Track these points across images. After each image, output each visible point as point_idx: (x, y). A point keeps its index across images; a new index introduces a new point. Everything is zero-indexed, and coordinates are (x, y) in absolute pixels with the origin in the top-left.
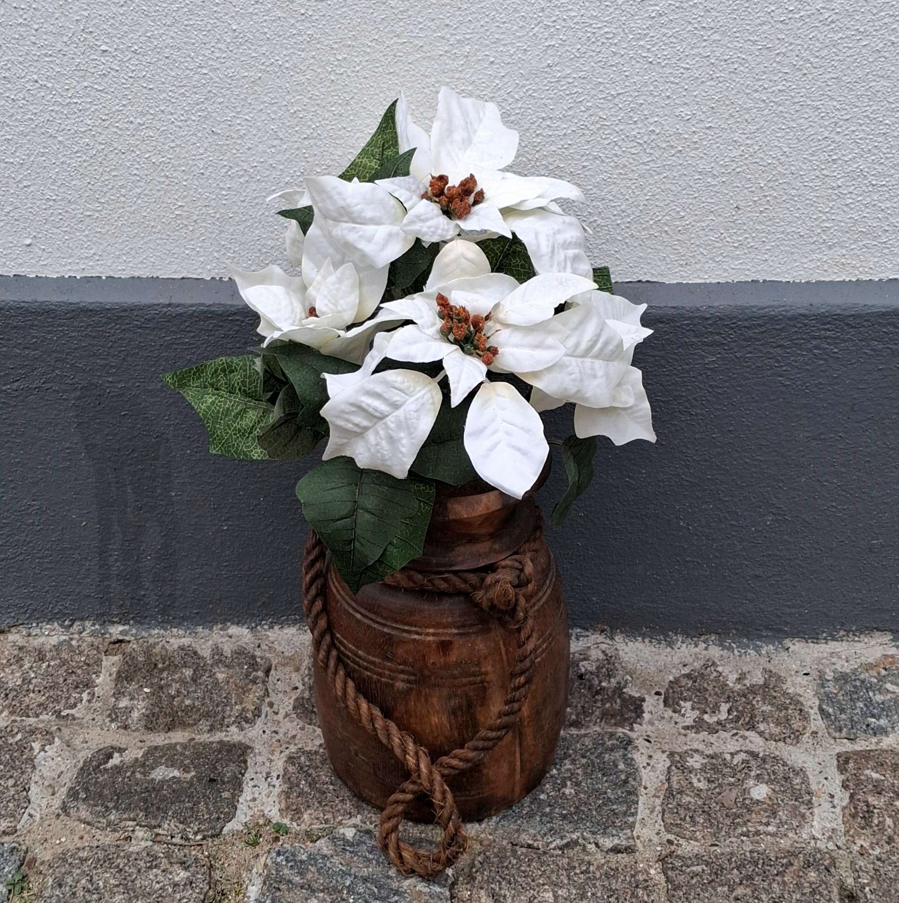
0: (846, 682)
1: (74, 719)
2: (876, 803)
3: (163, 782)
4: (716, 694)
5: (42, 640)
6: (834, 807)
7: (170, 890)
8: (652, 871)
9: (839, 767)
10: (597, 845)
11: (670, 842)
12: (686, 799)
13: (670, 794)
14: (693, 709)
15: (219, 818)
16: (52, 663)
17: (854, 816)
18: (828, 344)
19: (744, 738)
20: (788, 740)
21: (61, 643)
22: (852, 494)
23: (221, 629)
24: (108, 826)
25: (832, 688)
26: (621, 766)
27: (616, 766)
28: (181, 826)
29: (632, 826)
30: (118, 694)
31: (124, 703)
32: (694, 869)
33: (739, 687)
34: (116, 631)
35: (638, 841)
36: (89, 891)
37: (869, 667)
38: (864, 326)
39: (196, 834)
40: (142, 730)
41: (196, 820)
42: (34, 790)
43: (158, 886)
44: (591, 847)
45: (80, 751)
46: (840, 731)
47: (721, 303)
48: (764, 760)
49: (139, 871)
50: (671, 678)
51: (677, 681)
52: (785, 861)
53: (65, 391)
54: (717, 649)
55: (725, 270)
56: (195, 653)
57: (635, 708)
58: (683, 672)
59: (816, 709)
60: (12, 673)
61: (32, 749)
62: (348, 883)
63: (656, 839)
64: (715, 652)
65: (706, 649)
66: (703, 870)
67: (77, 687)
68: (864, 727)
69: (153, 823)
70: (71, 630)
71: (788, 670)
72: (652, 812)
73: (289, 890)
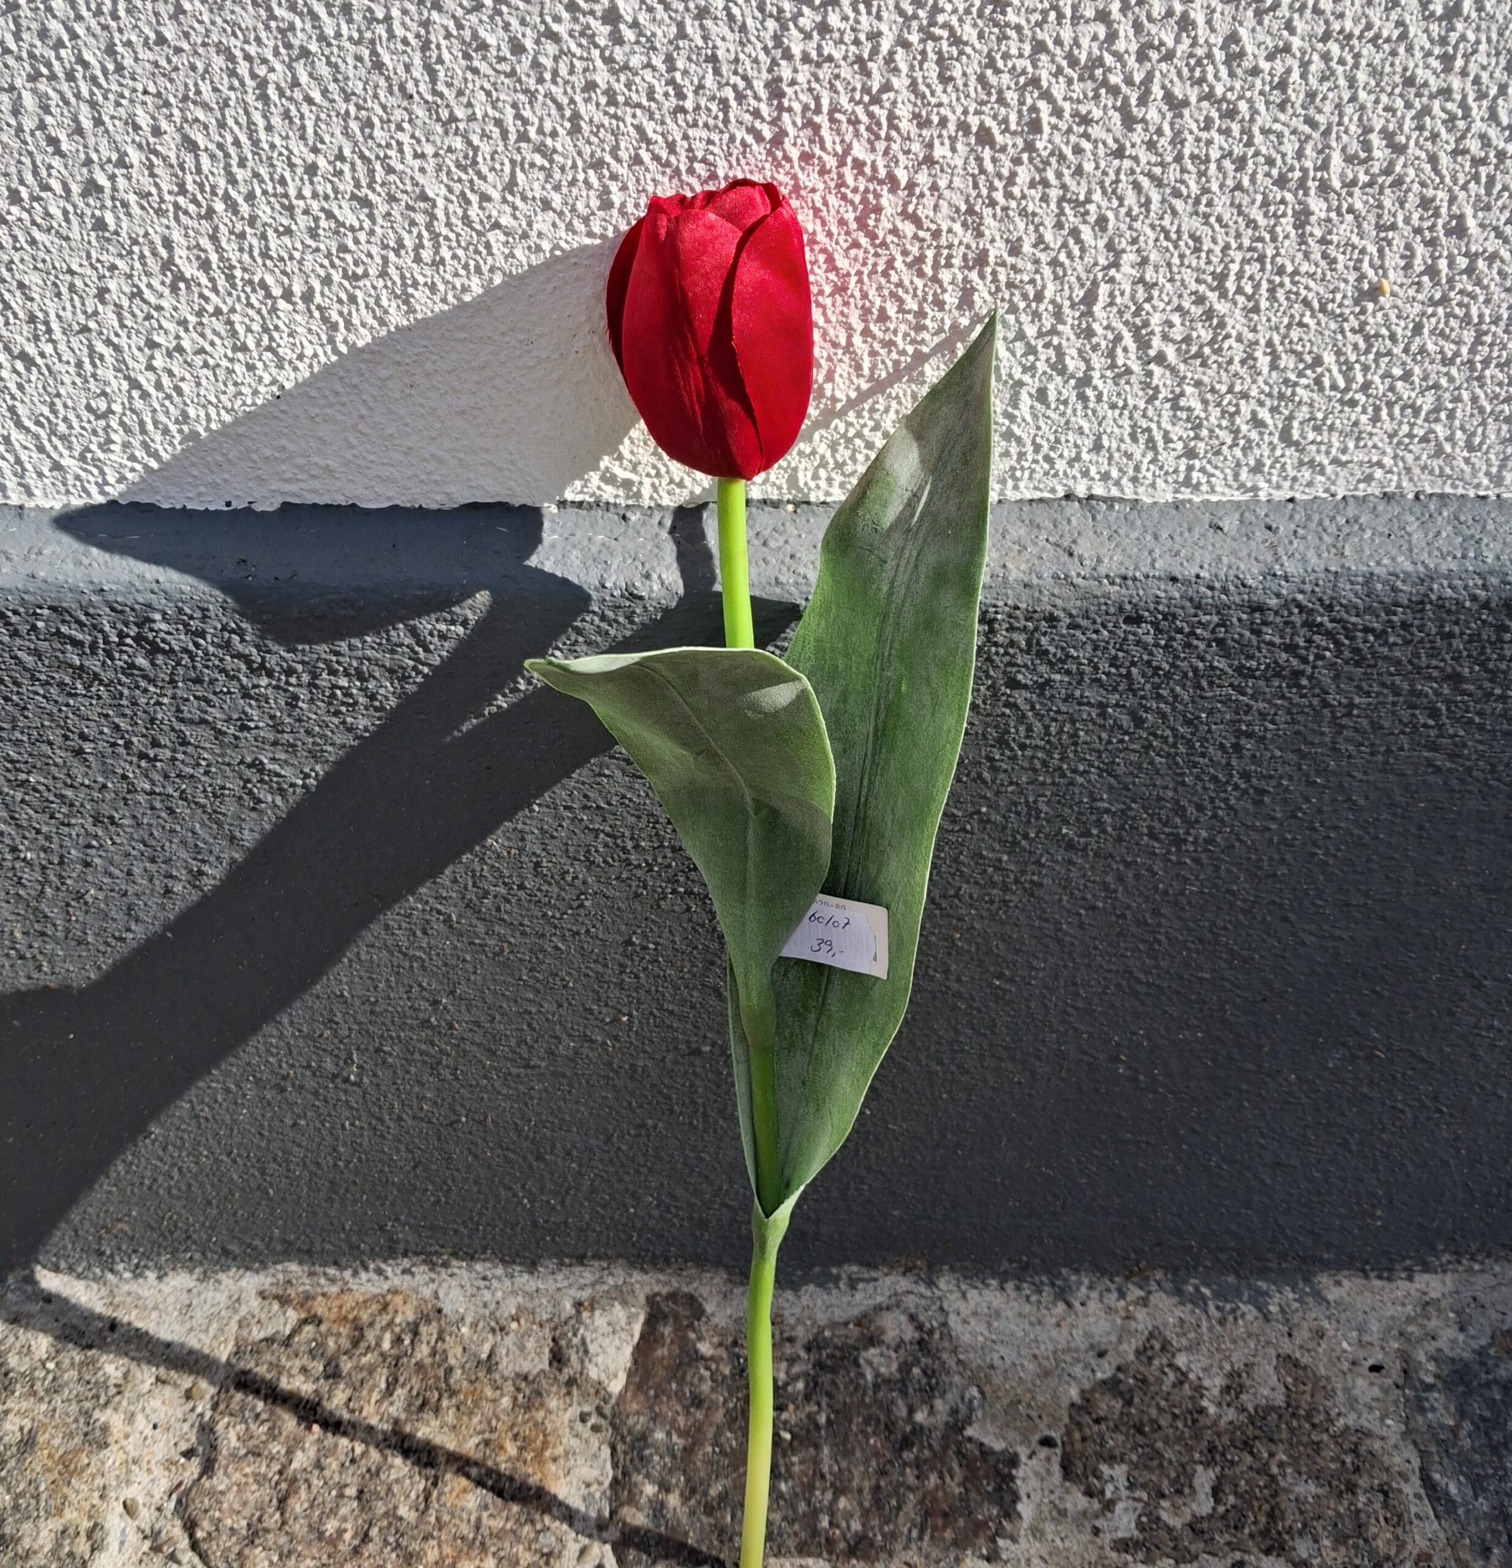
0: (1470, 1392)
4: (1180, 1439)
14: (1131, 1486)
25: (1441, 1412)
50: (1074, 1395)
51: (1087, 1402)
54: (1170, 1301)
57: (998, 1489)
58: (1099, 1375)
59: (1415, 1479)
64: (1165, 1310)
65: (1146, 1302)
71: (1333, 1358)
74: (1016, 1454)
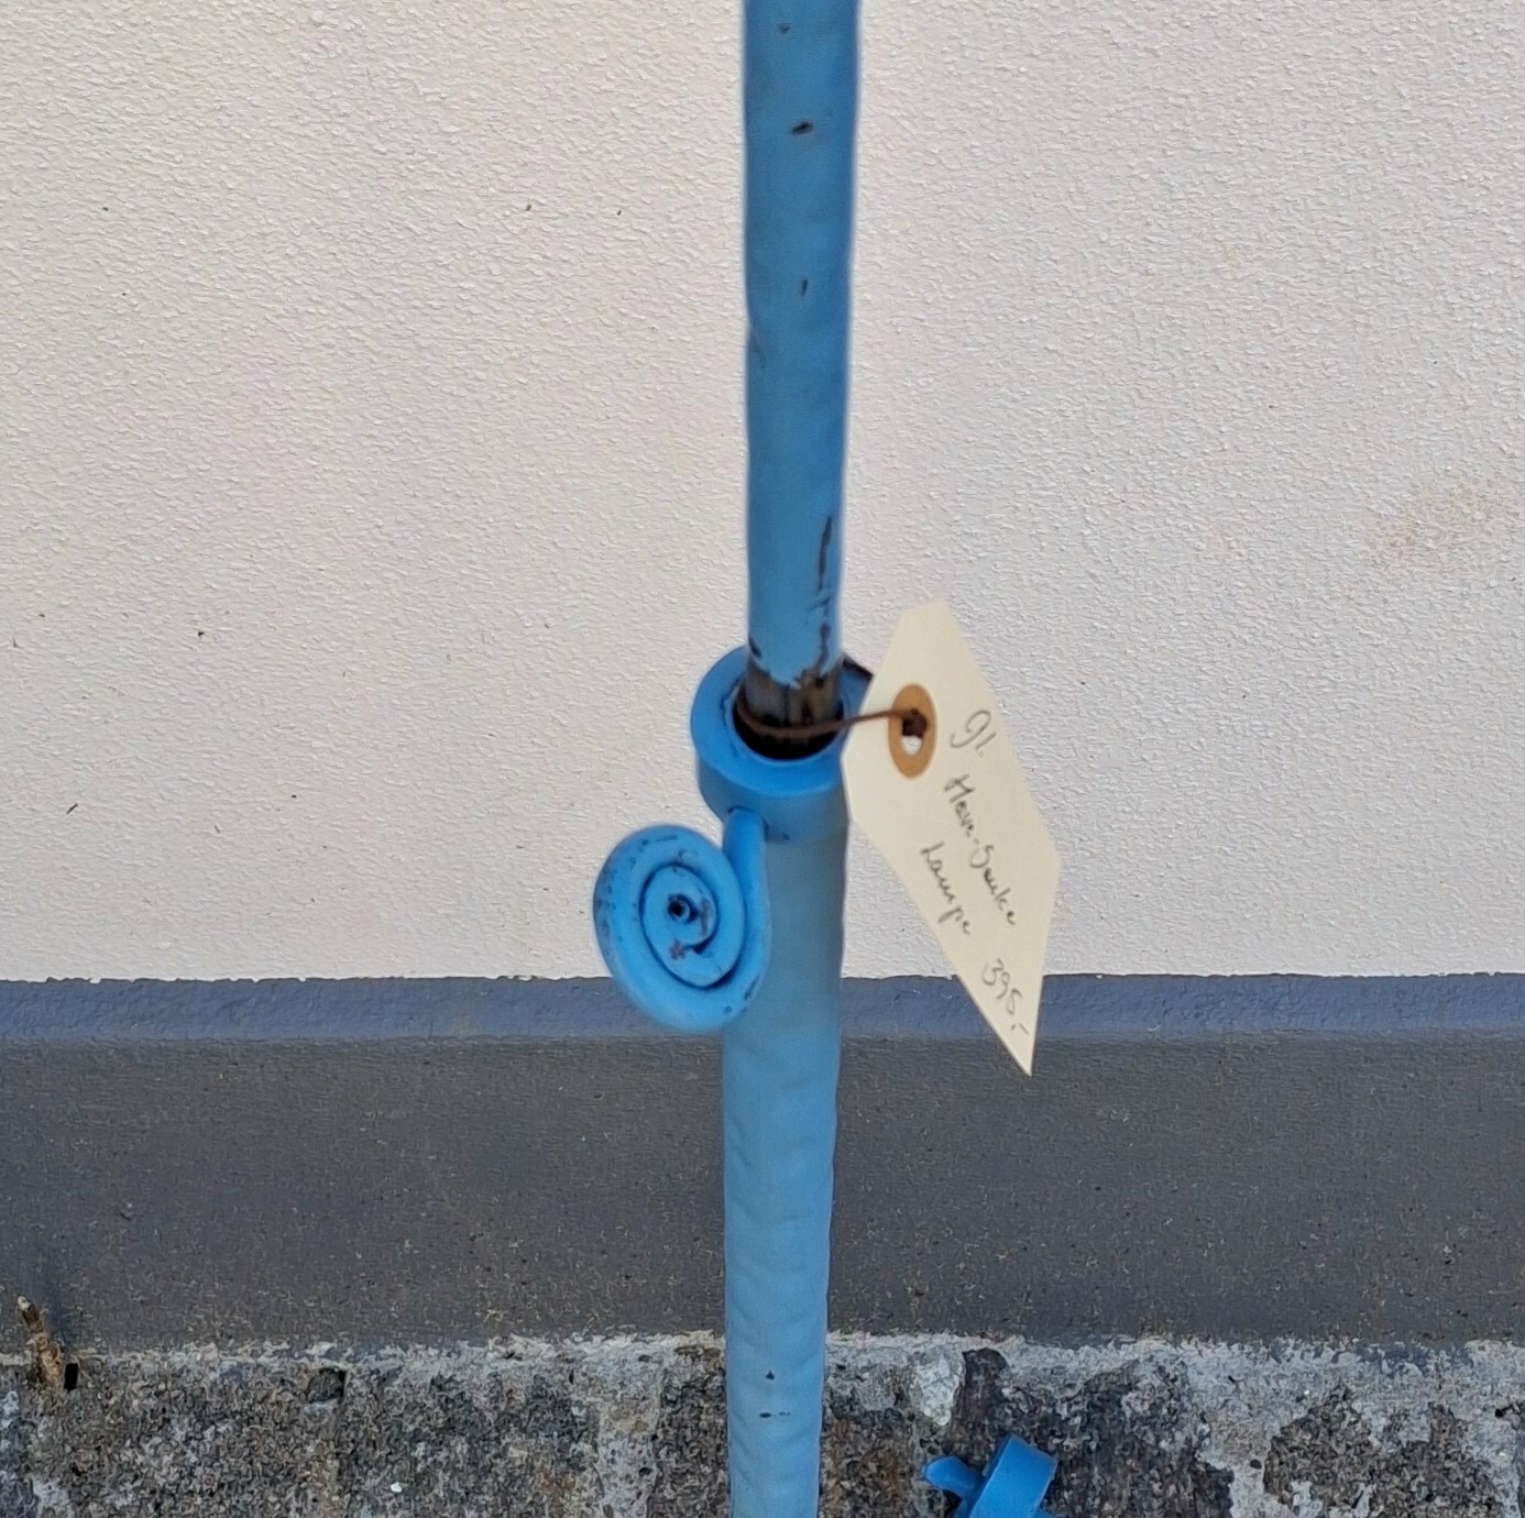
74: (1232, 1473)
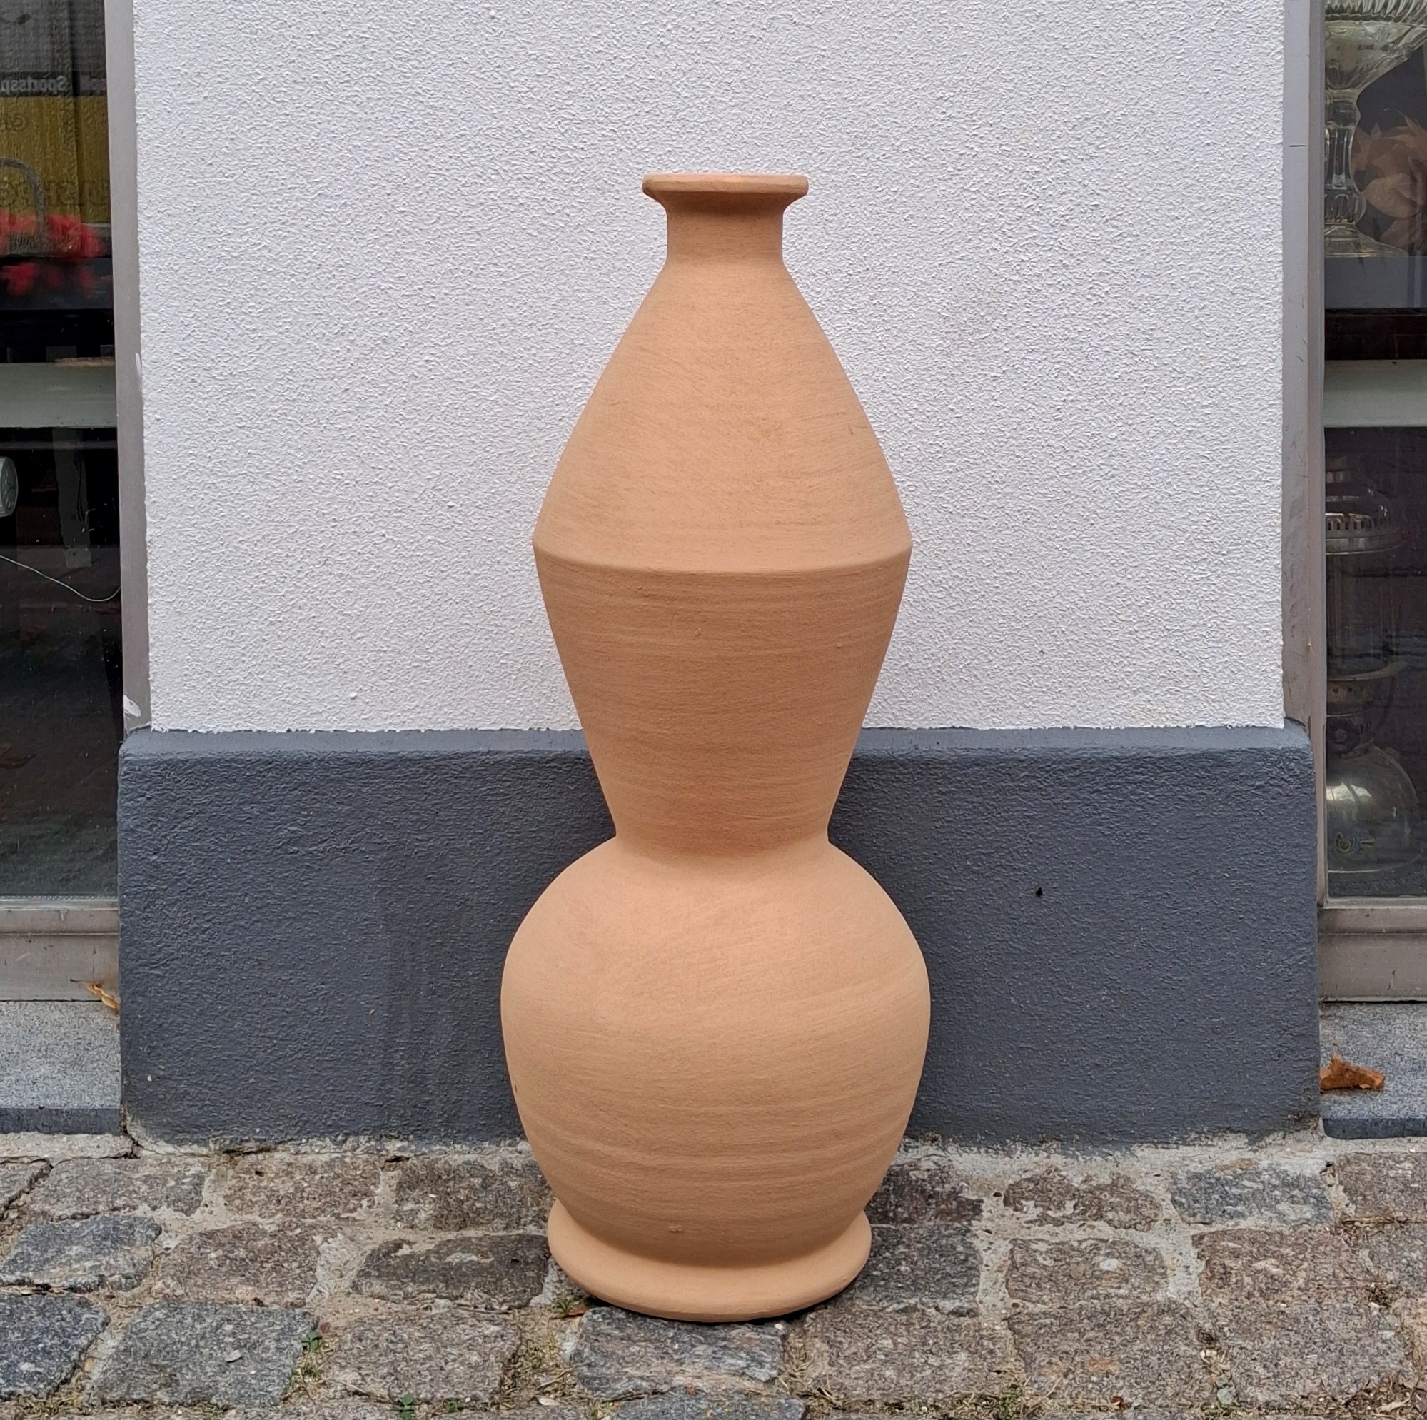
0: (1200, 1180)
1: (355, 1220)
2: (1233, 1265)
3: (461, 1265)
4: (1060, 1194)
5: (310, 1158)
6: (1190, 1274)
7: (480, 1341)
8: (997, 1328)
9: (1193, 1243)
10: (937, 1309)
11: (1015, 1305)
12: (1030, 1270)
13: (1014, 1266)
14: (1036, 1206)
15: (525, 1291)
16: (326, 1175)
17: (1210, 1279)
18: (1144, 789)
19: (1093, 1227)
20: (1138, 1225)
21: (333, 1160)
22: (1186, 963)
23: (510, 1146)
24: (405, 1298)
25: (1184, 1184)
26: (960, 1248)
27: (955, 1249)
28: (485, 1296)
29: (974, 1294)
30: (400, 1201)
31: (408, 1207)
32: (1042, 1321)
33: (1084, 1187)
34: (393, 1147)
35: (981, 1306)
36: (392, 1342)
37: (1227, 1168)
38: (1176, 770)
39: (501, 1304)
40: (431, 1228)
41: (501, 1291)
42: (320, 1272)
43: (467, 1337)
44: (932, 1311)
45: (365, 1245)
46: (1194, 1215)
47: (1033, 746)
48: (1114, 1243)
49: (445, 1327)
50: (1011, 1182)
51: (1017, 1184)
52: (1138, 1310)
53: (372, 852)
54: (1060, 1157)
55: (1036, 716)
56: (482, 1166)
57: (973, 1208)
58: (1023, 1177)
59: (1168, 1201)
60: (283, 1182)
61: (313, 1240)
62: (671, 1334)
63: (1000, 1305)
64: (1057, 1160)
65: (1048, 1157)
66: (1052, 1324)
67: (354, 1195)
68: (1220, 1213)
69: (455, 1293)
70: (344, 1147)
71: (1137, 1172)
72: (995, 1283)
73: (608, 1342)
